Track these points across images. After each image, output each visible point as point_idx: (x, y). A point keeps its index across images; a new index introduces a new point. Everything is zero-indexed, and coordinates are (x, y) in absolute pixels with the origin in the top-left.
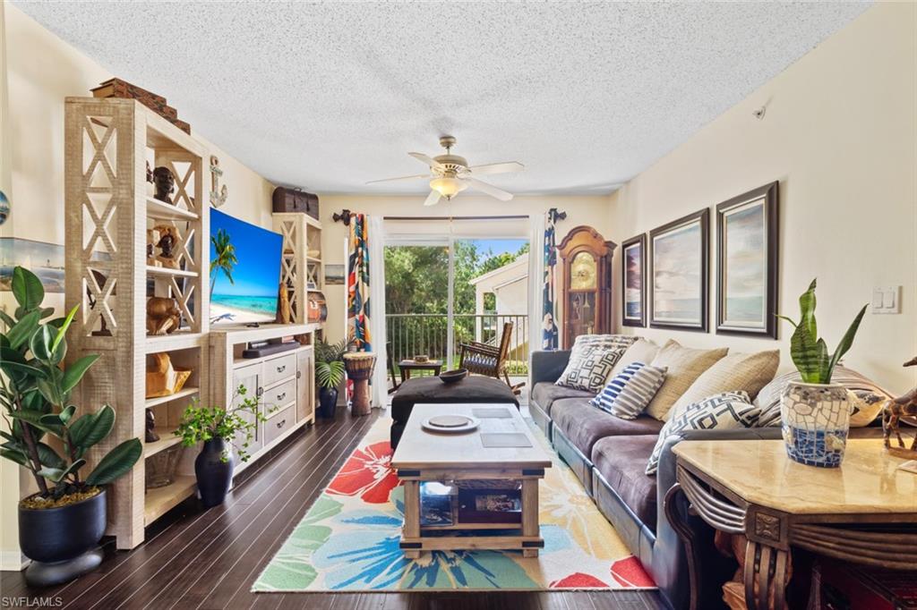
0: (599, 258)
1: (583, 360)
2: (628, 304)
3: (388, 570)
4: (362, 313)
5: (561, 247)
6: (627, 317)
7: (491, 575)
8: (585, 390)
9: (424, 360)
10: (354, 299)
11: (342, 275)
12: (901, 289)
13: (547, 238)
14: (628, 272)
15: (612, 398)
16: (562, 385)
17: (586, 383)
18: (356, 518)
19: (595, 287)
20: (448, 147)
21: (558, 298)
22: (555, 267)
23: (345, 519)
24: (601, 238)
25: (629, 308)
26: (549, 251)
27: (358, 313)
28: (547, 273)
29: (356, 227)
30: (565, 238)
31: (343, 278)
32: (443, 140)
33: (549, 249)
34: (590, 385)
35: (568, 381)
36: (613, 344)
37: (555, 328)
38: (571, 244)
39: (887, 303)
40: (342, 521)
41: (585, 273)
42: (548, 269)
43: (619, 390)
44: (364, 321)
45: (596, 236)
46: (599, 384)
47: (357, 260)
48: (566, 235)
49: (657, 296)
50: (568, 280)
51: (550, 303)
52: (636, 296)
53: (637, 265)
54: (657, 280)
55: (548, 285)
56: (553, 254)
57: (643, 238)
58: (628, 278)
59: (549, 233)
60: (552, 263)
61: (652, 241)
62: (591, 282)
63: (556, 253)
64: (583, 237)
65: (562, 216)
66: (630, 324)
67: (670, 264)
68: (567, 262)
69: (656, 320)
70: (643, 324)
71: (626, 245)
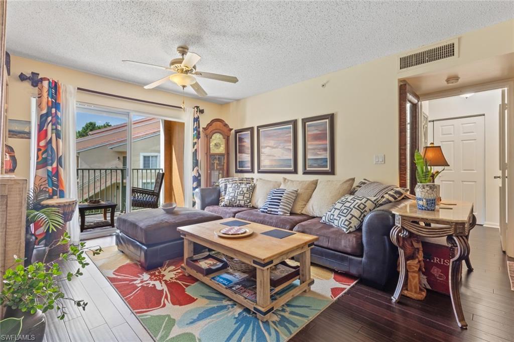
0: (226, 137)
1: (237, 191)
2: (239, 162)
3: (266, 334)
4: (55, 165)
5: (205, 129)
6: (239, 169)
7: (309, 307)
8: (241, 206)
9: (99, 202)
10: (46, 151)
11: (27, 130)
12: (384, 155)
13: (195, 123)
14: (240, 146)
15: (278, 207)
16: (226, 206)
17: (242, 203)
18: (195, 318)
19: (224, 152)
20: (183, 55)
21: (201, 157)
22: (200, 139)
23: (188, 322)
24: (229, 127)
25: (242, 163)
26: (197, 130)
27: (51, 165)
28: (196, 143)
29: (48, 90)
30: (208, 124)
31: (29, 133)
32: (181, 49)
33: (196, 129)
34: (245, 203)
35: (230, 203)
36: (243, 182)
37: (200, 175)
38: (210, 129)
39: (381, 160)
40: (187, 324)
41: (218, 144)
42: (196, 140)
43: (280, 203)
44: (57, 171)
45: (226, 125)
46: (249, 203)
47: (50, 119)
48: (209, 122)
49: (262, 158)
50: (208, 148)
51: (197, 161)
52: (246, 157)
53: (247, 142)
54: (262, 150)
55: (196, 150)
56: (199, 133)
57: (252, 129)
58: (240, 150)
59: (196, 120)
60: (198, 137)
61: (258, 131)
62: (222, 149)
63: (201, 133)
64: (218, 126)
65: (202, 112)
66: (242, 172)
67: (272, 143)
68: (209, 137)
69: (262, 169)
70: (252, 171)
71: (237, 132)
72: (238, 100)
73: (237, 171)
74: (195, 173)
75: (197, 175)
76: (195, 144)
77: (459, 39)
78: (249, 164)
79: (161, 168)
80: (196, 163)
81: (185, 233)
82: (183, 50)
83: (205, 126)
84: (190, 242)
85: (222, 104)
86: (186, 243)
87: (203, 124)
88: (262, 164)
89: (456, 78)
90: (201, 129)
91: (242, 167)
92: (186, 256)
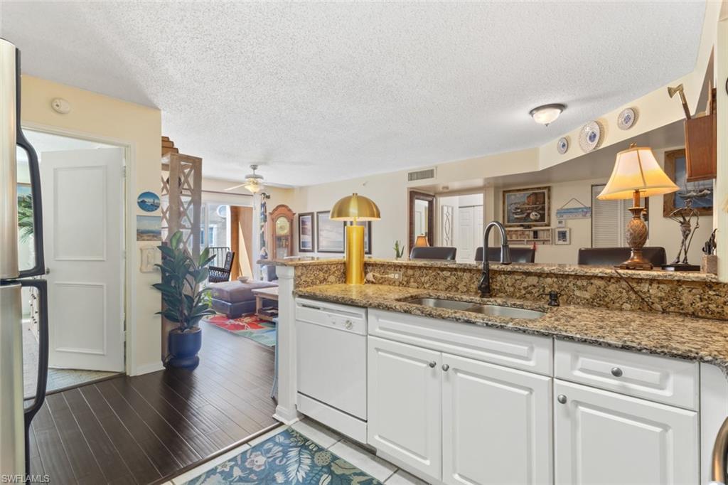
0: (290, 220)
2: (302, 242)
5: (271, 214)
6: (302, 248)
13: (263, 208)
14: (303, 228)
19: (288, 234)
20: (254, 170)
21: (268, 238)
22: (266, 223)
24: (292, 211)
25: (304, 244)
26: (264, 215)
37: (266, 254)
38: (276, 213)
41: (283, 225)
42: (263, 224)
45: (290, 210)
48: (275, 208)
49: (321, 239)
50: (274, 231)
51: (264, 242)
52: (307, 238)
53: (309, 225)
54: (321, 233)
55: (263, 232)
56: (266, 217)
57: (312, 214)
58: (302, 231)
59: (264, 205)
60: (265, 221)
61: (318, 216)
62: (286, 231)
63: (268, 217)
64: (283, 210)
65: (268, 197)
66: (304, 251)
67: (328, 227)
68: (274, 221)
69: (321, 249)
70: (313, 251)
71: (300, 215)
72: (301, 188)
73: (301, 251)
74: (262, 253)
75: (264, 254)
76: (262, 226)
77: (436, 167)
78: (311, 245)
79: (227, 246)
80: (263, 244)
81: (257, 293)
82: (254, 167)
83: (271, 211)
84: (260, 298)
85: (287, 190)
86: (258, 300)
87: (270, 209)
88: (321, 245)
89: (447, 188)
90: (267, 214)
91: (305, 247)
92: (258, 307)
